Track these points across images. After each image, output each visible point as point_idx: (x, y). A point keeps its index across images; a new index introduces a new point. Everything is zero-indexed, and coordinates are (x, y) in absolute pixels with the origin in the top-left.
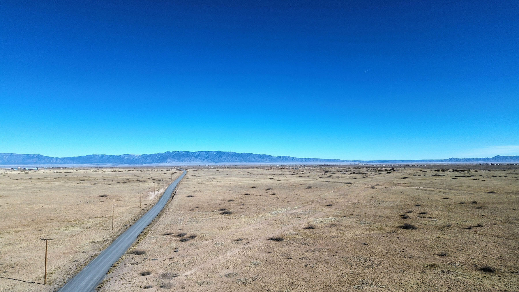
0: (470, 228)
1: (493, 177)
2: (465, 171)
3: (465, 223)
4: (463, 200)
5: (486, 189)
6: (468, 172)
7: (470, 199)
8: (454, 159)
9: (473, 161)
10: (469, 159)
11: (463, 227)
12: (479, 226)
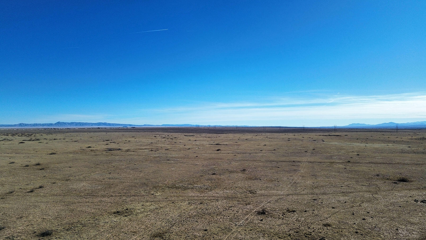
0: (32, 191)
1: (55, 139)
2: (32, 135)
3: (28, 186)
4: (27, 163)
5: (48, 151)
6: (34, 136)
7: (34, 161)
8: (23, 124)
9: (39, 126)
10: (36, 125)
11: (25, 191)
12: (41, 187)
